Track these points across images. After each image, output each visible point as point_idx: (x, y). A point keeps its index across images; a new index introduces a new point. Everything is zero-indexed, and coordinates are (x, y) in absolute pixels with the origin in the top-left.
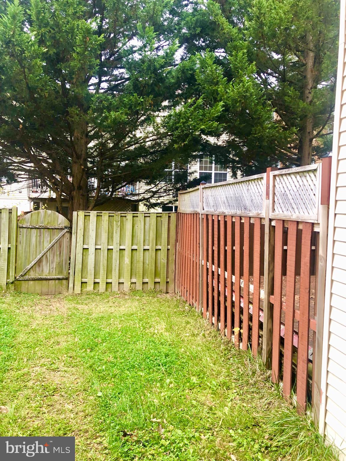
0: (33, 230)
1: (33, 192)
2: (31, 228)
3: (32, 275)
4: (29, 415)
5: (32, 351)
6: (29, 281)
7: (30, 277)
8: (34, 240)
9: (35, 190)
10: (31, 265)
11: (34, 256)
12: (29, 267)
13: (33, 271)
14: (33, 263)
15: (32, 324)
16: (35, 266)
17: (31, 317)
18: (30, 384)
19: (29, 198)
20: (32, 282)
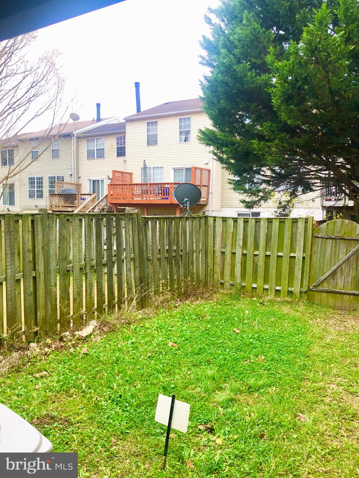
0: (328, 240)
1: (326, 200)
2: (326, 238)
3: (325, 287)
4: (327, 432)
5: (328, 367)
6: (322, 293)
7: (323, 289)
8: (329, 250)
9: (329, 198)
10: (324, 277)
11: (329, 268)
12: (323, 278)
13: (327, 283)
14: (327, 274)
15: (325, 338)
16: (329, 278)
17: (325, 330)
18: (327, 400)
19: (322, 206)
20: (325, 294)
